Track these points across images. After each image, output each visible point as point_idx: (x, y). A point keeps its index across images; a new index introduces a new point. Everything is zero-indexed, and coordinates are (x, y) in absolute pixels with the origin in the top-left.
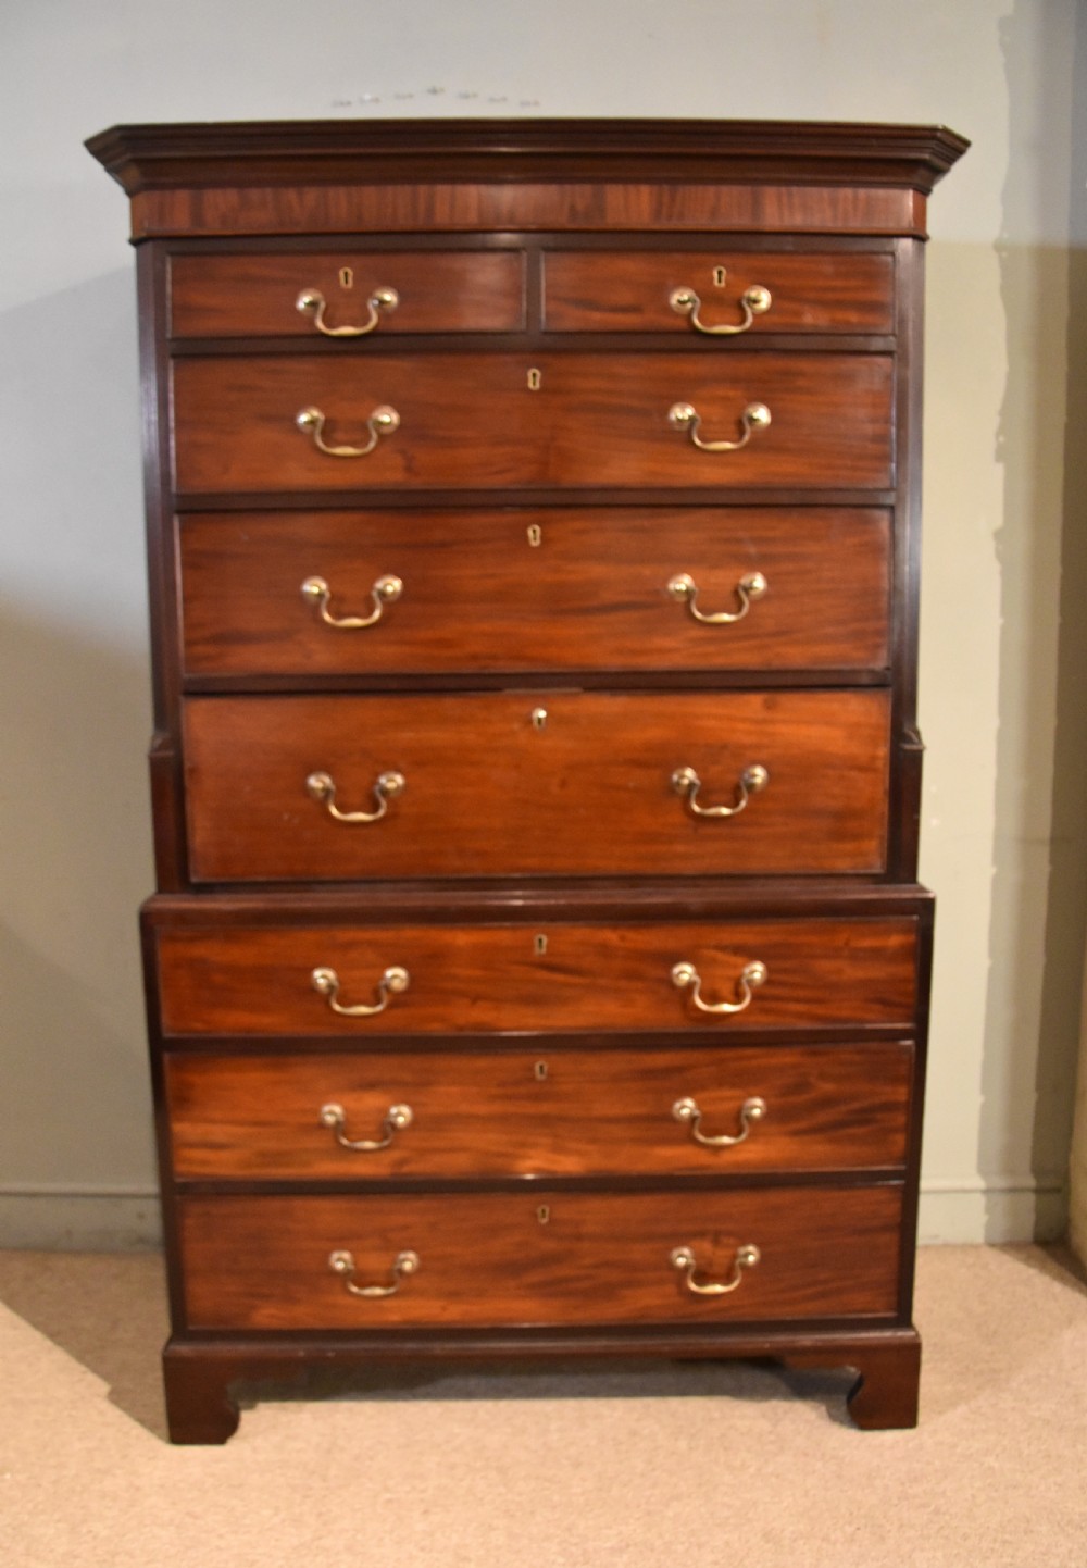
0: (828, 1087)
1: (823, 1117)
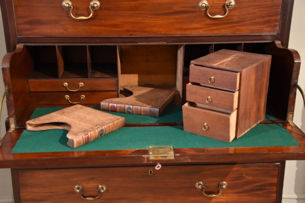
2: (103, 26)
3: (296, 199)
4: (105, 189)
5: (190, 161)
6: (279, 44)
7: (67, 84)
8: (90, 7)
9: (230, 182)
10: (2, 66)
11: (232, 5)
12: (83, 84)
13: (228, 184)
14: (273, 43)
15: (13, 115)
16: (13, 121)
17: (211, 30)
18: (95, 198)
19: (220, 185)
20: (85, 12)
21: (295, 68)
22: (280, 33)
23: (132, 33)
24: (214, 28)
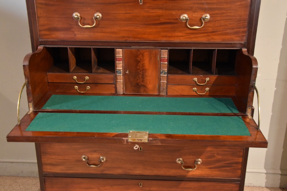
0: (220, 157)
1: (218, 165)
2: (104, 33)
4: (104, 160)
5: (160, 144)
6: (245, 52)
7: (76, 77)
8: (94, 18)
9: (204, 159)
10: (23, 63)
11: (207, 19)
12: (88, 78)
13: (202, 161)
14: (241, 50)
15: (32, 101)
16: (32, 105)
17: (190, 37)
18: (97, 166)
19: (196, 161)
20: (90, 22)
21: (253, 72)
22: (246, 42)
23: (127, 39)
24: (192, 36)
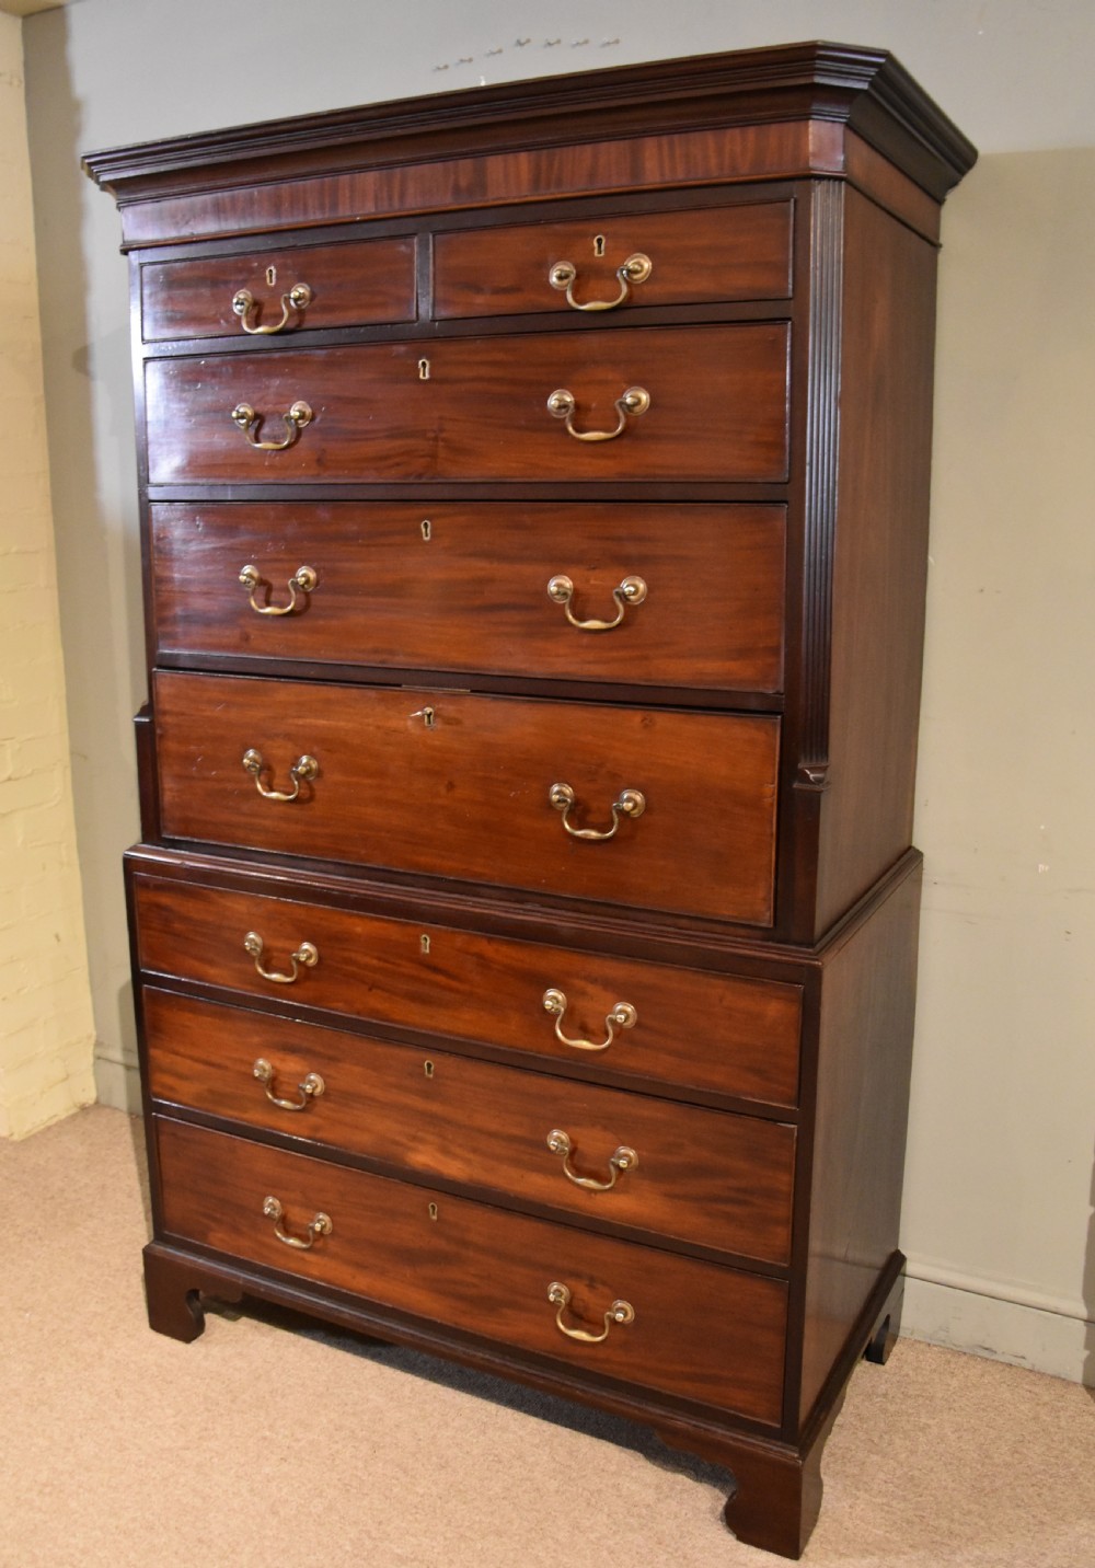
3: (1087, 1321)
8: (292, 583)
22: (782, 690)
24: (592, 656)
